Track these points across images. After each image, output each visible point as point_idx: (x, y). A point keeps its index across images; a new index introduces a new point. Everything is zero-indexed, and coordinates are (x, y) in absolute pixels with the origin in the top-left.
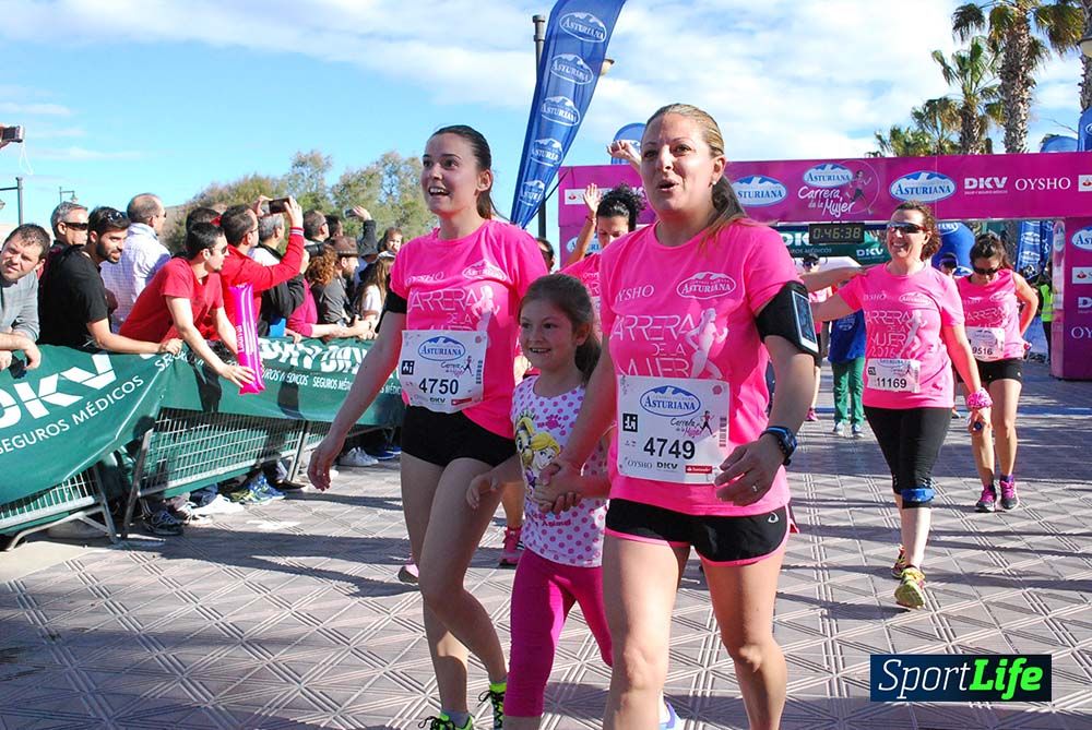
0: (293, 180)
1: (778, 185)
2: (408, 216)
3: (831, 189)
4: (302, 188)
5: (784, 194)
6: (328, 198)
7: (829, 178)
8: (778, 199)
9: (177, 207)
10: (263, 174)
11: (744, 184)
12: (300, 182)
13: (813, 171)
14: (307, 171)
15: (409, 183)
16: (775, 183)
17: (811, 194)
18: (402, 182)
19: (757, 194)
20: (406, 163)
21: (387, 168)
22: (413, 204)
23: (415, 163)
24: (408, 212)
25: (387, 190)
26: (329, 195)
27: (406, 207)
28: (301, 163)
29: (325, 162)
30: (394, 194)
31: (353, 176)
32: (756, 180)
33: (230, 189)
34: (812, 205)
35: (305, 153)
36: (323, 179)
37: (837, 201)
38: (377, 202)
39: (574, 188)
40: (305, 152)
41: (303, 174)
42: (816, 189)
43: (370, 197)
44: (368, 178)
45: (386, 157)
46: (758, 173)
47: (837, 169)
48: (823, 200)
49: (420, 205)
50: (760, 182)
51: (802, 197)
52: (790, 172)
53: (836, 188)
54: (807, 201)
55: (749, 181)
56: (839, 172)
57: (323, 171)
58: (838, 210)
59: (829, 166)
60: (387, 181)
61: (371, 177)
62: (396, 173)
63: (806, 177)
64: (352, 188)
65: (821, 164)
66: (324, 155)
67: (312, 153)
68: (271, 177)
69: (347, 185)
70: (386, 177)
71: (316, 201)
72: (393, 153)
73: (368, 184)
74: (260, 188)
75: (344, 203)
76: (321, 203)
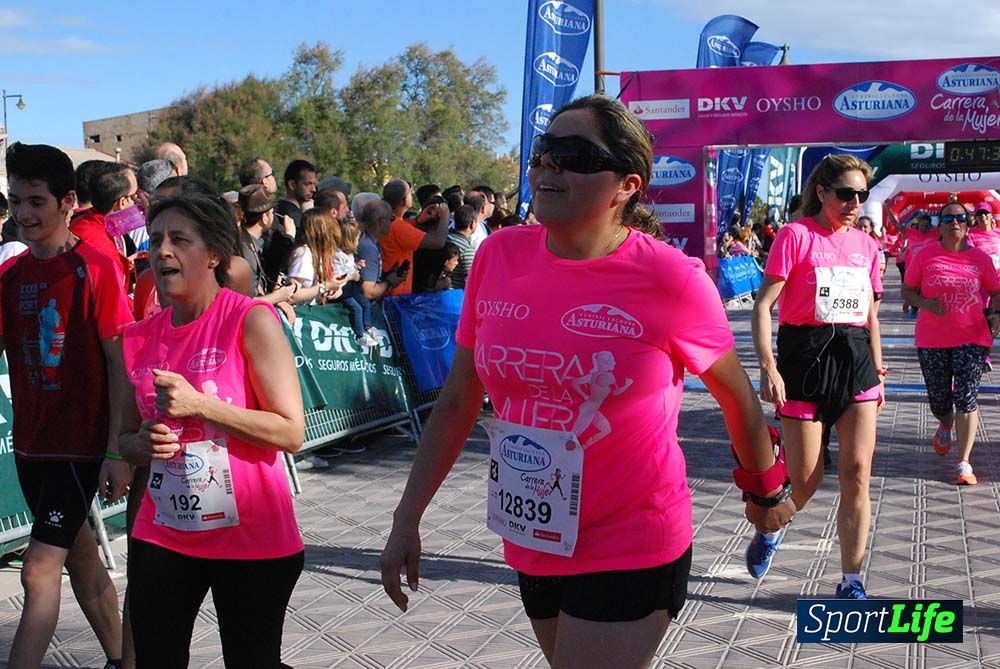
0: (295, 80)
1: (904, 92)
2: (437, 126)
3: (973, 96)
4: (304, 90)
5: (912, 103)
6: (335, 105)
7: (972, 83)
8: (905, 110)
9: (149, 113)
10: (259, 76)
11: (860, 92)
12: (302, 83)
13: (950, 74)
14: (311, 69)
15: (438, 85)
16: (899, 90)
17: (948, 104)
18: (430, 82)
19: (876, 105)
20: (435, 60)
21: (412, 65)
22: (444, 111)
23: (447, 58)
24: (437, 122)
25: (411, 91)
26: (337, 100)
27: (435, 114)
28: (305, 59)
29: (333, 59)
30: (420, 98)
31: (369, 75)
32: (875, 86)
33: (216, 94)
34: (948, 118)
35: (311, 47)
36: (330, 79)
37: (981, 112)
38: (399, 107)
39: (640, 99)
40: (311, 45)
41: (306, 73)
42: (953, 96)
43: (388, 104)
44: (385, 79)
45: (413, 50)
46: (877, 78)
47: (983, 71)
48: (964, 111)
49: (451, 113)
50: (880, 89)
51: (934, 108)
52: (919, 75)
53: (981, 95)
54: (943, 112)
55: (866, 89)
56: (984, 74)
57: (331, 69)
58: (982, 124)
59: (971, 67)
60: (412, 80)
61: (388, 78)
62: (423, 71)
63: (941, 80)
64: (367, 93)
65: (960, 64)
66: (332, 50)
67: (318, 47)
68: (269, 80)
69: (359, 89)
70: (411, 76)
71: (320, 108)
72: (421, 46)
73: (385, 87)
74: (252, 93)
75: (357, 110)
76: (329, 112)
